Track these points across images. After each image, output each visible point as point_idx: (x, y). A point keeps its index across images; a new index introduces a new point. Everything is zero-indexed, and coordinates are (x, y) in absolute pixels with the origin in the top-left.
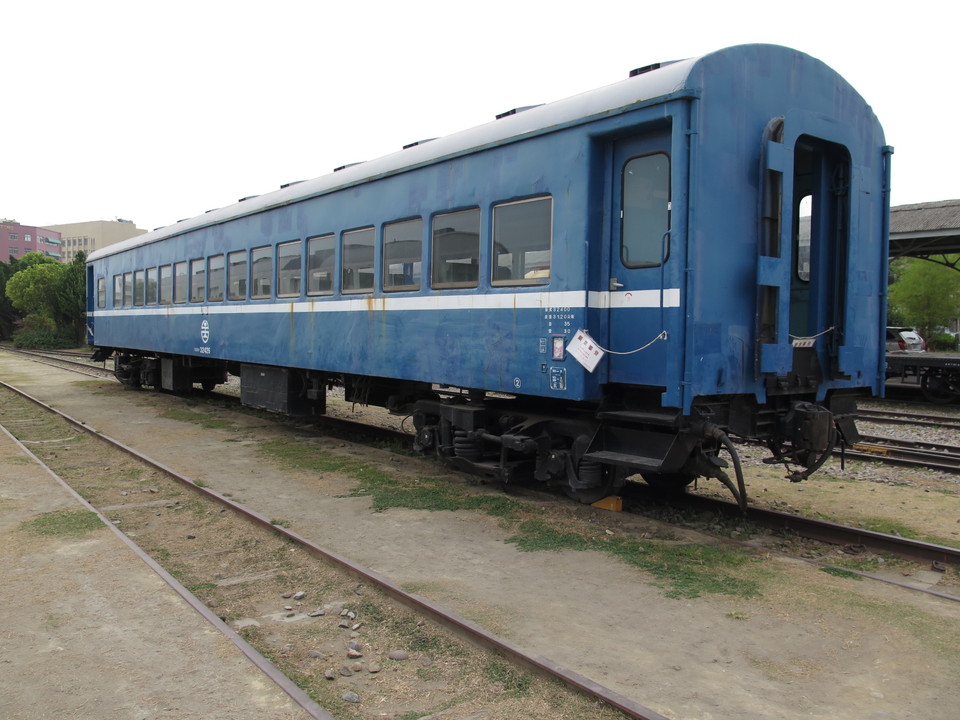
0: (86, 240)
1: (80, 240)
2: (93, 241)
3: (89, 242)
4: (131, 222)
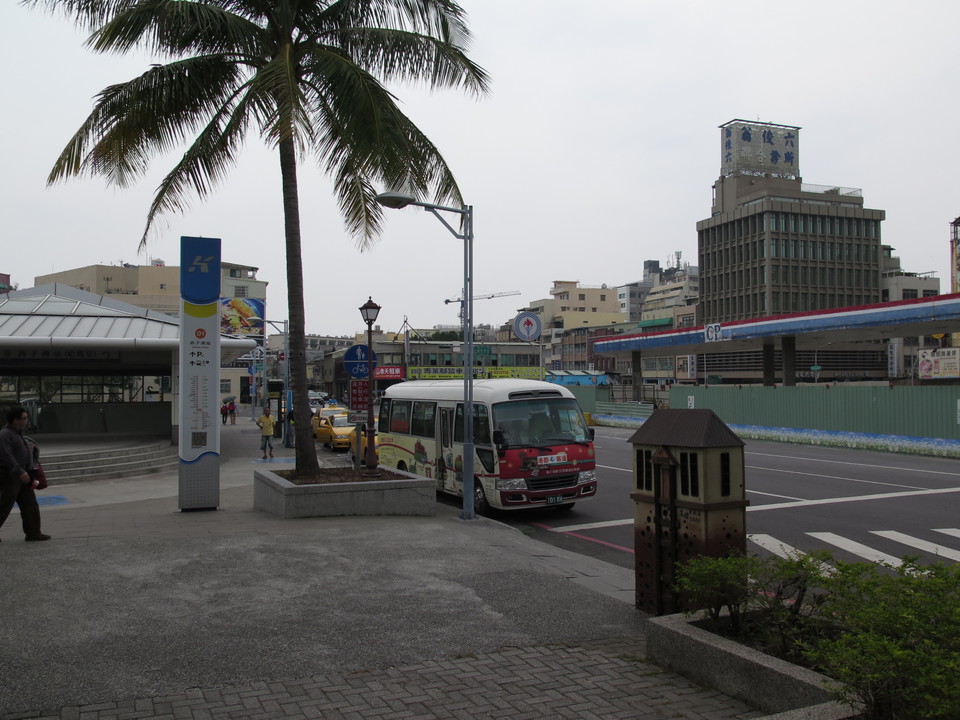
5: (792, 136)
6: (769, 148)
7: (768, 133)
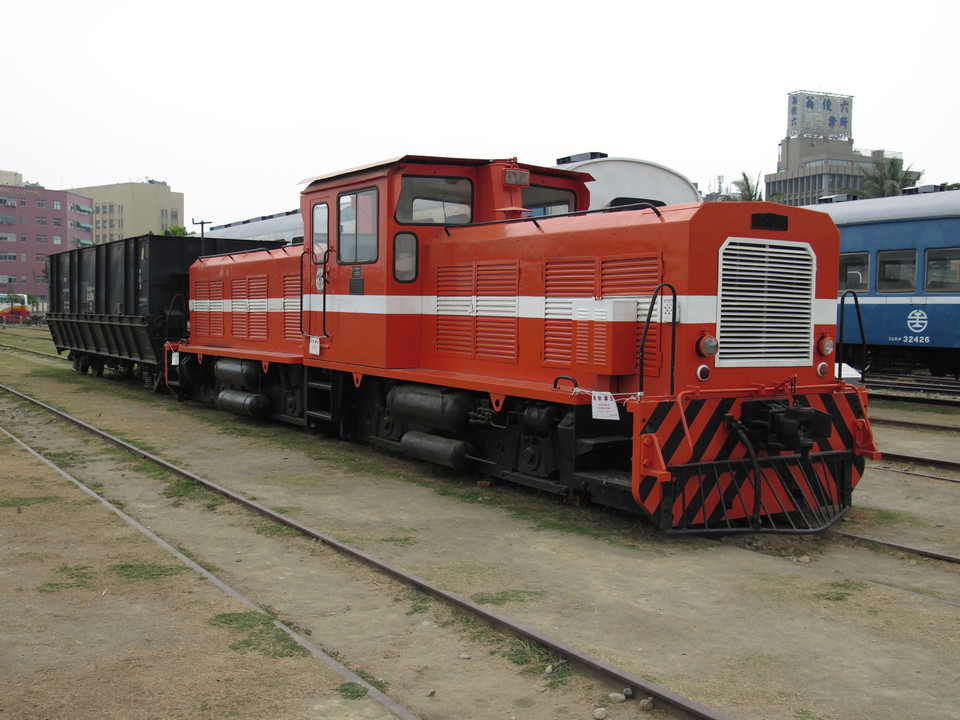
0: (111, 207)
1: (104, 207)
2: (121, 208)
3: (116, 209)
4: (164, 184)
5: (846, 103)
6: (828, 114)
7: (828, 102)
